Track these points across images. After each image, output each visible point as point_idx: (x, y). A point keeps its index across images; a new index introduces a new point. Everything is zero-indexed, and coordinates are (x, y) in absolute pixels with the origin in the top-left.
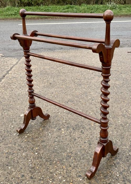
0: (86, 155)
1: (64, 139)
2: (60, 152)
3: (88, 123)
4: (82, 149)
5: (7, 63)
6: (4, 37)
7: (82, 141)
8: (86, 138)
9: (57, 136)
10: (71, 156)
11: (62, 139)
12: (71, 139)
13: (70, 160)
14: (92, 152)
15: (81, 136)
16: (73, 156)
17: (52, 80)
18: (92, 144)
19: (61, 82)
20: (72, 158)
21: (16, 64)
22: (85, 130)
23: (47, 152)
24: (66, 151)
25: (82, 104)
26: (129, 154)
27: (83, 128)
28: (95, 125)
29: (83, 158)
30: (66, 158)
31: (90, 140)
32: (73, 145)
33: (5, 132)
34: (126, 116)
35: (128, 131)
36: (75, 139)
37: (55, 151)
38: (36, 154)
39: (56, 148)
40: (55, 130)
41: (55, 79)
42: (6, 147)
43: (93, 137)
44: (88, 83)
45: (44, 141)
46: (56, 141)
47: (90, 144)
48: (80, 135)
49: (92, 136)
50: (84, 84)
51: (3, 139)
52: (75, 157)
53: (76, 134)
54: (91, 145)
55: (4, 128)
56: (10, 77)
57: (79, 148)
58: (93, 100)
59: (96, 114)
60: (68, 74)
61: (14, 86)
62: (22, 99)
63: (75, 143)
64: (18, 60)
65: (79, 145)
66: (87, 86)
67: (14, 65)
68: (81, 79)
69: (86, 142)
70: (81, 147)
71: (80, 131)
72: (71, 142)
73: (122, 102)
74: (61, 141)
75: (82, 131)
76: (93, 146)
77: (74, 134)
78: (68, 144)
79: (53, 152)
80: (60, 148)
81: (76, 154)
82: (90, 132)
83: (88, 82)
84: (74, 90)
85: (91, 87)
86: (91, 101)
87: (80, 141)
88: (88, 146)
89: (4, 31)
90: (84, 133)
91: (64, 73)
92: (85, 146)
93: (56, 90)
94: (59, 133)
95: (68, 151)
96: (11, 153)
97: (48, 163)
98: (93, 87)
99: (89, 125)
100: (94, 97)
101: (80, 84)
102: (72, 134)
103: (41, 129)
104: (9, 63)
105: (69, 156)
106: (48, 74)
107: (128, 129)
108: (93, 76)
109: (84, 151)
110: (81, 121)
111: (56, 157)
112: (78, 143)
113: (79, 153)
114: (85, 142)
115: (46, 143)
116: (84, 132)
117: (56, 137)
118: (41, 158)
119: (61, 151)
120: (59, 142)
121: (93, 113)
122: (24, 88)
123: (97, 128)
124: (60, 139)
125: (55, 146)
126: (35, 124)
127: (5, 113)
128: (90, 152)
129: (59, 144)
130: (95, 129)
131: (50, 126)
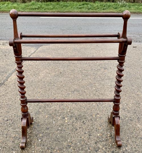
0: (84, 146)
1: (67, 128)
2: (62, 141)
3: (90, 114)
4: (81, 140)
5: (26, 51)
6: (26, 28)
8: (87, 128)
9: (60, 125)
10: (71, 146)
11: (65, 128)
12: (73, 128)
13: (70, 150)
14: (90, 144)
15: (82, 126)
16: (73, 146)
17: (62, 69)
18: (91, 135)
19: (70, 71)
20: (71, 148)
21: (34, 53)
22: (86, 121)
23: (50, 140)
24: (67, 140)
25: (87, 94)
26: (125, 149)
27: (85, 119)
28: (96, 117)
29: (82, 149)
30: (66, 147)
31: (90, 131)
32: (74, 135)
33: (15, 116)
34: (126, 110)
35: (127, 125)
36: (77, 129)
37: (57, 140)
38: (40, 140)
39: (58, 136)
40: (59, 118)
41: (65, 69)
42: (14, 132)
43: (94, 128)
45: (48, 129)
46: (59, 130)
47: (90, 135)
49: (92, 127)
50: (91, 75)
51: (13, 123)
52: (75, 147)
53: (78, 124)
54: (91, 137)
55: (15, 113)
56: (27, 65)
57: (79, 138)
58: (97, 91)
59: (98, 106)
60: (77, 64)
61: (29, 73)
62: (34, 86)
63: (76, 133)
64: (36, 50)
65: (79, 135)
66: (93, 77)
67: (32, 54)
68: (89, 70)
69: (87, 133)
70: (81, 137)
71: (82, 121)
72: (72, 131)
73: (123, 95)
74: (64, 130)
75: (84, 121)
76: (92, 138)
77: (76, 124)
78: (70, 133)
79: (55, 140)
80: (62, 137)
81: (75, 145)
82: (91, 123)
83: (94, 73)
84: (81, 80)
85: (96, 78)
86: (95, 92)
87: (81, 131)
88: (87, 137)
89: (28, 23)
90: (86, 123)
91: (73, 64)
92: (85, 137)
93: (64, 79)
94: (62, 122)
95: (69, 141)
96: (17, 137)
97: (49, 151)
98: (98, 79)
99: (91, 116)
100: (98, 88)
101: (87, 75)
102: (74, 123)
103: (47, 116)
104: (28, 51)
105: (69, 146)
106: (60, 64)
107: (127, 123)
108: (100, 68)
109: (83, 141)
110: (84, 112)
111: (57, 146)
112: (79, 134)
113: (78, 144)
114: (85, 133)
115: (50, 131)
116: (85, 123)
117: (60, 126)
118: (44, 145)
120: (61, 131)
121: (96, 104)
122: (38, 75)
123: (98, 119)
124: (63, 128)
125: (58, 134)
126: (42, 111)
127: (18, 98)
128: (89, 143)
129: (61, 133)
130: (96, 120)
131: (55, 114)
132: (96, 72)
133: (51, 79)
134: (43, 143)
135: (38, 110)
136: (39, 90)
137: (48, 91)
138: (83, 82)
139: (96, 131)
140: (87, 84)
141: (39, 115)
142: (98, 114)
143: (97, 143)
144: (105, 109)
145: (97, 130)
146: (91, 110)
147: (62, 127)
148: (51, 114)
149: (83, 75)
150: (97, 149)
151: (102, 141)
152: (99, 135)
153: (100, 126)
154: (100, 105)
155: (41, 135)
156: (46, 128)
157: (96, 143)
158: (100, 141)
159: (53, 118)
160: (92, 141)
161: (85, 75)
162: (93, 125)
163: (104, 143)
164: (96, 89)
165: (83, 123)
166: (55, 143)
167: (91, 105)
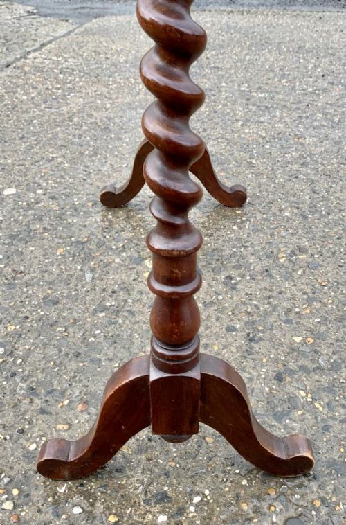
3: (263, 249)
5: (36, 30)
7: (217, 319)
8: (243, 308)
9: (116, 288)
11: (135, 301)
15: (220, 298)
18: (261, 339)
21: (64, 36)
22: (243, 276)
25: (259, 174)
27: (238, 267)
28: (290, 261)
31: (254, 322)
37: (85, 353)
39: (95, 336)
40: (118, 261)
43: (275, 309)
44: (300, 105)
45: (55, 302)
46: (105, 309)
47: (251, 340)
48: (218, 294)
49: (269, 303)
50: (285, 106)
54: (256, 346)
56: (26, 69)
58: (305, 164)
59: (306, 218)
64: (74, 26)
66: (295, 114)
67: (56, 38)
68: (278, 90)
69: (238, 326)
71: (222, 277)
74: (130, 312)
75: (230, 278)
76: (263, 350)
79: (77, 354)
82: (263, 285)
83: (300, 102)
84: (240, 123)
85: (307, 117)
86: (295, 167)
88: (238, 348)
90: (239, 286)
92: (225, 347)
94: (129, 276)
97: (32, 402)
98: (316, 120)
99: (268, 257)
100: (311, 154)
101: (267, 107)
103: (60, 251)
104: (43, 31)
108: (325, 85)
110: (238, 239)
111: (80, 381)
114: (230, 329)
115: (62, 311)
116: (235, 284)
117: (113, 292)
118: (14, 374)
119: (111, 355)
120: (116, 312)
121: (295, 211)
123: (299, 272)
124: (126, 301)
125: (95, 326)
126: (45, 229)
129: (116, 323)
130: (288, 276)
131: (100, 245)
132: (308, 99)
133: (112, 115)
134: (14, 362)
135: (28, 225)
136: (52, 153)
137: (91, 156)
138: (247, 131)
139: (288, 321)
140: (264, 138)
141: (27, 243)
142: (302, 250)
143: (288, 379)
144: (336, 232)
145: (292, 316)
146: (272, 235)
147: (122, 295)
148: (83, 243)
149: (254, 105)
150: (286, 406)
151: (314, 370)
152: (298, 339)
153: (309, 302)
154: (317, 215)
155: (11, 328)
156: (45, 298)
157: (279, 378)
158: (302, 368)
159: (89, 257)
160: (262, 366)
161: (258, 107)
162: (275, 294)
163: (325, 381)
164: (301, 156)
165: (225, 283)
166: (73, 365)
167: (274, 214)
